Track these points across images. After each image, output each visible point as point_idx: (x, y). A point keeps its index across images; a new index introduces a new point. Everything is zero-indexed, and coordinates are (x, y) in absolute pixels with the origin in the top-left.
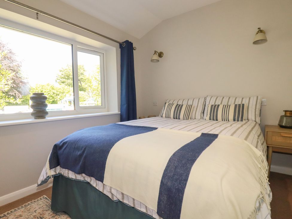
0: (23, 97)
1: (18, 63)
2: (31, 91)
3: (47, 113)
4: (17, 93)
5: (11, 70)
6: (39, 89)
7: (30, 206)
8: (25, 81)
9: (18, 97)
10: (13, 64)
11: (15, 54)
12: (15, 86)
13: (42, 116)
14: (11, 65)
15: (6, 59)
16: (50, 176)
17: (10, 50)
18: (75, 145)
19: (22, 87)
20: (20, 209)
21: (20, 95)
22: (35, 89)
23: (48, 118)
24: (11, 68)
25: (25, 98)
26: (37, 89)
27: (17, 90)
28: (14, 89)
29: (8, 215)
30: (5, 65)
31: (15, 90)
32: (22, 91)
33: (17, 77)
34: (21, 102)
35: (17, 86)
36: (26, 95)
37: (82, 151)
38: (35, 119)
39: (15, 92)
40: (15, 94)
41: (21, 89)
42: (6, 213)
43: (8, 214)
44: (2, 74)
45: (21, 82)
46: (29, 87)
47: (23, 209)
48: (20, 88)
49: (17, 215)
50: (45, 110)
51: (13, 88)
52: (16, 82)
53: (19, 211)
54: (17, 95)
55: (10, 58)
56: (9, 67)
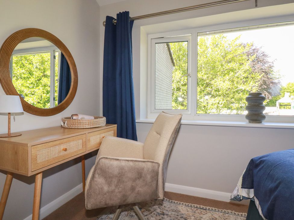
0: (272, 98)
1: (270, 64)
2: (282, 91)
3: (264, 117)
4: (266, 94)
5: (263, 72)
6: (291, 89)
7: (228, 215)
8: (276, 81)
9: (268, 98)
10: (265, 66)
11: (267, 55)
12: (265, 87)
13: (258, 120)
14: (263, 67)
15: (259, 63)
16: (240, 196)
17: (264, 52)
18: (271, 171)
19: (273, 88)
20: (219, 212)
21: (270, 96)
22: (287, 88)
23: (265, 124)
24: (263, 70)
25: (275, 98)
26: (288, 89)
27: (267, 91)
28: (265, 90)
29: (208, 211)
30: (258, 68)
31: (265, 92)
32: (272, 92)
33: (268, 78)
34: (266, 104)
35: (268, 87)
36: (276, 96)
37: (276, 184)
38: (250, 122)
39: (265, 93)
40: (265, 95)
41: (271, 90)
42: (208, 208)
43: (209, 209)
44: (252, 77)
45: (272, 83)
46: (281, 87)
47: (221, 214)
48: (270, 88)
49: (214, 215)
50: (262, 113)
51: (263, 89)
52: (267, 83)
53: (217, 213)
54: (267, 96)
55: (263, 61)
56: (262, 69)
